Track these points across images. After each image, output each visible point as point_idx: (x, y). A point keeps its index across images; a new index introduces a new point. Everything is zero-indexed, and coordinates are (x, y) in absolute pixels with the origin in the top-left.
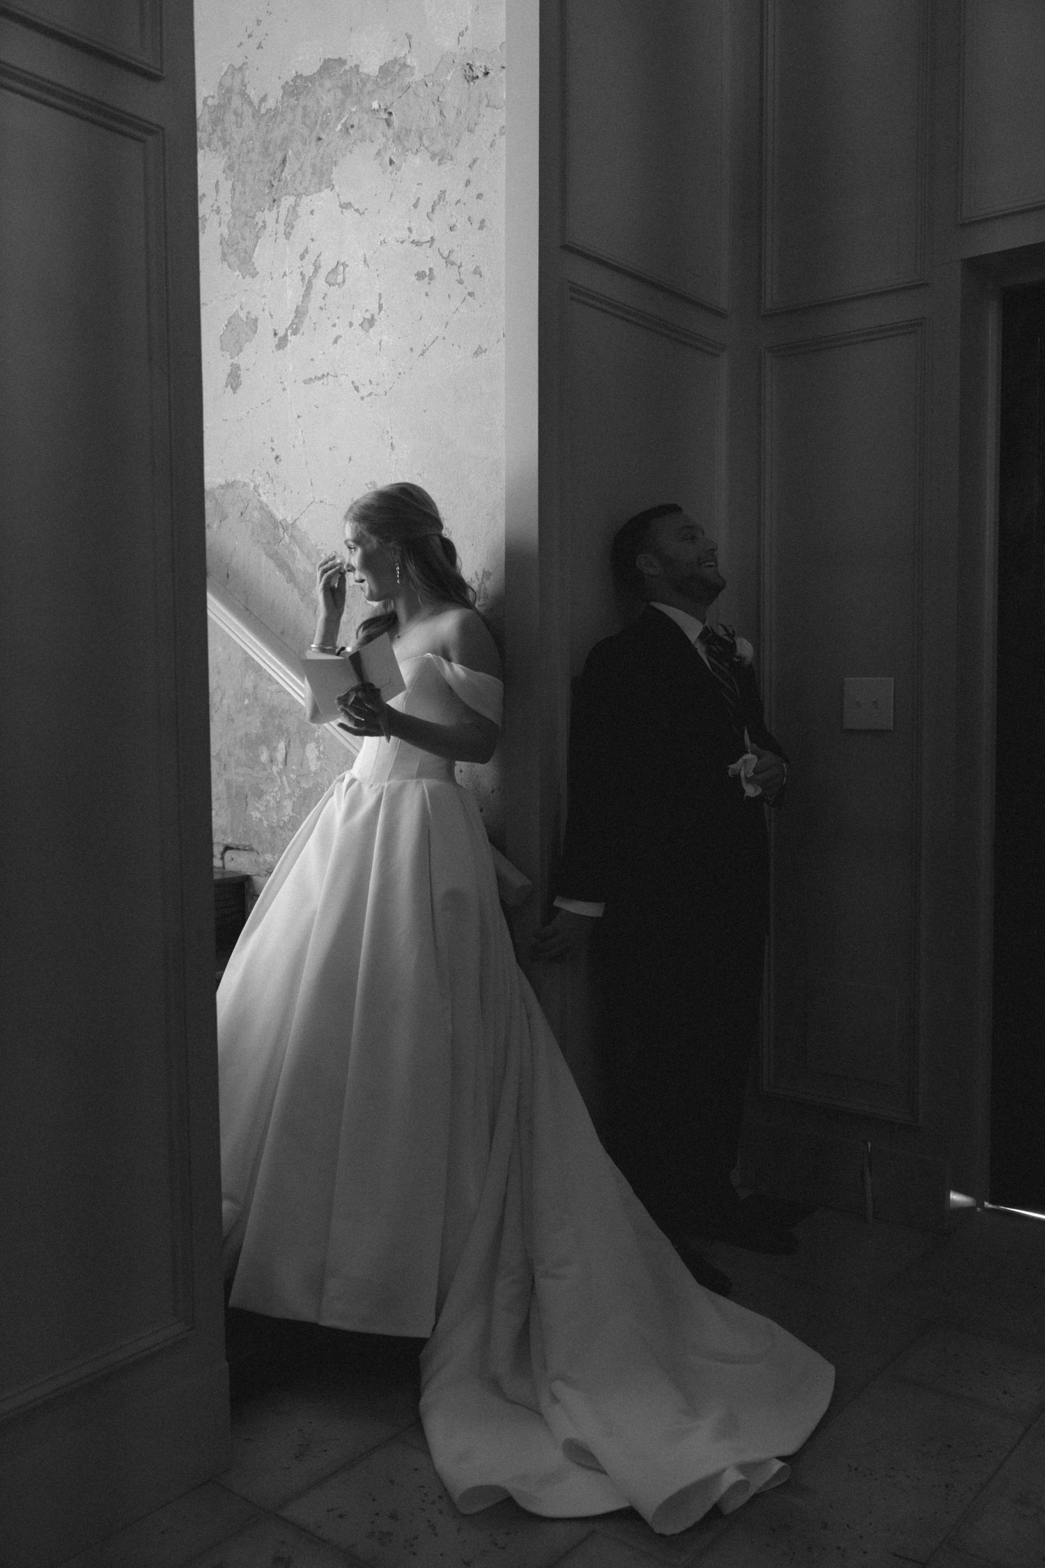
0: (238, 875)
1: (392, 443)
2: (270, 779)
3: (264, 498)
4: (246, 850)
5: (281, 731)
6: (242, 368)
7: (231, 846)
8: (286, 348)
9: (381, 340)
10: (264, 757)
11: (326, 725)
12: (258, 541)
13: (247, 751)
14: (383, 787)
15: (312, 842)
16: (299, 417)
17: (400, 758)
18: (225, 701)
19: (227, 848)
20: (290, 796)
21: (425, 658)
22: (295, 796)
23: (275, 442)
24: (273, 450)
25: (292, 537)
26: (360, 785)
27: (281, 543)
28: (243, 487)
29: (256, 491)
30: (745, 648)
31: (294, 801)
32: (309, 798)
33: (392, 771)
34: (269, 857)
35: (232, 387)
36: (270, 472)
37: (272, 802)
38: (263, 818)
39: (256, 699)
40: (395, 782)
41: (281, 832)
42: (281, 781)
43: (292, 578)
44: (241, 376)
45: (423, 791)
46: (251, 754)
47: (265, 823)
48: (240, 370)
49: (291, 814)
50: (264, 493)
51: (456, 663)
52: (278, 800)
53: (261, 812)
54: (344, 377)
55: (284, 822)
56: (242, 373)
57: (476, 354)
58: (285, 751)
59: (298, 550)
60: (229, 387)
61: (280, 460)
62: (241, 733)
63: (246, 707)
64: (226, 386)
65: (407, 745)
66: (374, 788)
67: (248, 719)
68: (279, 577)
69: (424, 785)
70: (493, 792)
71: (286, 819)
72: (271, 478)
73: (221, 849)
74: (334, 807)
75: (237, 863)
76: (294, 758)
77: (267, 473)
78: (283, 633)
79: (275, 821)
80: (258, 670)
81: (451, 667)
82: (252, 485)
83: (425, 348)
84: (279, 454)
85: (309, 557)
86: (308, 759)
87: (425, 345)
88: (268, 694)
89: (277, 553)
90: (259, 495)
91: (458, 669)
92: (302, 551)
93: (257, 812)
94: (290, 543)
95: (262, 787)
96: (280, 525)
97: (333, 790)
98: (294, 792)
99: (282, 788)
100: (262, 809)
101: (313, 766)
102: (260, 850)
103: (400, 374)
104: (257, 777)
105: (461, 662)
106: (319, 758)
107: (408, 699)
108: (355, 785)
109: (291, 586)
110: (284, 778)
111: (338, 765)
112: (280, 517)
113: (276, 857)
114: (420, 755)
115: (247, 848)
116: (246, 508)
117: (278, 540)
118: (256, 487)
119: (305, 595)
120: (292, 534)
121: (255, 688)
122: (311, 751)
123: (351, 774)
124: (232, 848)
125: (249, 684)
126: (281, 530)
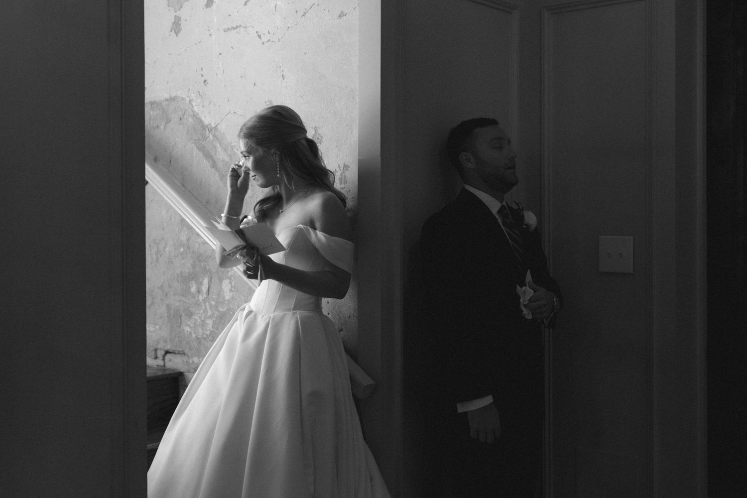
0: (174, 372)
1: (283, 75)
2: (198, 304)
3: (196, 109)
4: (180, 354)
5: (206, 271)
6: (182, 19)
7: (170, 351)
8: (212, 7)
9: (276, 5)
10: (193, 289)
11: (234, 268)
12: (192, 138)
13: (182, 283)
14: (270, 318)
15: (222, 355)
16: (220, 54)
17: (283, 297)
18: (167, 249)
19: (167, 352)
20: (211, 317)
21: (298, 228)
22: (214, 317)
23: (204, 70)
24: (202, 76)
25: (214, 136)
26: (255, 316)
27: (207, 140)
28: (182, 100)
29: (190, 104)
30: (531, 219)
31: (214, 320)
32: (223, 319)
33: (277, 305)
34: (195, 359)
35: (175, 32)
36: (200, 91)
37: (199, 320)
38: (192, 332)
39: (188, 248)
40: (279, 313)
41: (205, 342)
42: (205, 306)
43: (214, 165)
44: (182, 25)
45: (297, 321)
46: (185, 287)
47: (194, 335)
48: (180, 21)
49: (212, 330)
50: (196, 106)
51: (320, 231)
52: (203, 319)
53: (191, 328)
54: (250, 29)
55: (207, 335)
56: (183, 22)
57: (340, 16)
58: (208, 286)
59: (218, 145)
60: (173, 32)
61: (207, 83)
62: (178, 271)
63: (182, 254)
64: (171, 31)
65: (287, 288)
66: (264, 318)
67: (183, 262)
68: (206, 164)
69: (298, 316)
70: (349, 317)
71: (208, 333)
72: (200, 95)
73: (163, 353)
74: (237, 328)
75: (175, 363)
76: (214, 290)
77: (199, 92)
78: (207, 202)
79: (200, 334)
80: (190, 228)
81: (316, 235)
82: (188, 99)
83: (306, 11)
84: (206, 79)
85: (225, 150)
86: (223, 291)
87: (306, 9)
88: (197, 246)
89: (204, 147)
90: (193, 107)
91: (320, 235)
92: (221, 146)
93: (188, 328)
94: (213, 141)
95: (192, 309)
96: (207, 128)
97: (238, 317)
98: (214, 314)
99: (205, 311)
100: (192, 325)
101: (228, 296)
102: (189, 355)
103: (289, 28)
104: (188, 303)
105: (324, 230)
106: (231, 291)
107: (286, 256)
108: (252, 315)
109: (213, 170)
110: (207, 304)
111: (244, 296)
112: (206, 122)
113: (201, 359)
114: (296, 294)
115: (181, 353)
116: (184, 115)
117: (205, 138)
118: (190, 101)
119: (223, 177)
120: (214, 134)
121: (188, 240)
122: (226, 285)
123: (249, 306)
124: (170, 353)
125: (184, 238)
126: (207, 132)
